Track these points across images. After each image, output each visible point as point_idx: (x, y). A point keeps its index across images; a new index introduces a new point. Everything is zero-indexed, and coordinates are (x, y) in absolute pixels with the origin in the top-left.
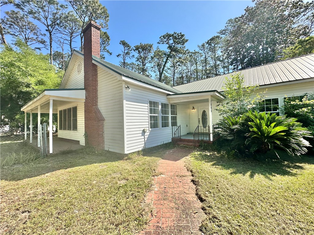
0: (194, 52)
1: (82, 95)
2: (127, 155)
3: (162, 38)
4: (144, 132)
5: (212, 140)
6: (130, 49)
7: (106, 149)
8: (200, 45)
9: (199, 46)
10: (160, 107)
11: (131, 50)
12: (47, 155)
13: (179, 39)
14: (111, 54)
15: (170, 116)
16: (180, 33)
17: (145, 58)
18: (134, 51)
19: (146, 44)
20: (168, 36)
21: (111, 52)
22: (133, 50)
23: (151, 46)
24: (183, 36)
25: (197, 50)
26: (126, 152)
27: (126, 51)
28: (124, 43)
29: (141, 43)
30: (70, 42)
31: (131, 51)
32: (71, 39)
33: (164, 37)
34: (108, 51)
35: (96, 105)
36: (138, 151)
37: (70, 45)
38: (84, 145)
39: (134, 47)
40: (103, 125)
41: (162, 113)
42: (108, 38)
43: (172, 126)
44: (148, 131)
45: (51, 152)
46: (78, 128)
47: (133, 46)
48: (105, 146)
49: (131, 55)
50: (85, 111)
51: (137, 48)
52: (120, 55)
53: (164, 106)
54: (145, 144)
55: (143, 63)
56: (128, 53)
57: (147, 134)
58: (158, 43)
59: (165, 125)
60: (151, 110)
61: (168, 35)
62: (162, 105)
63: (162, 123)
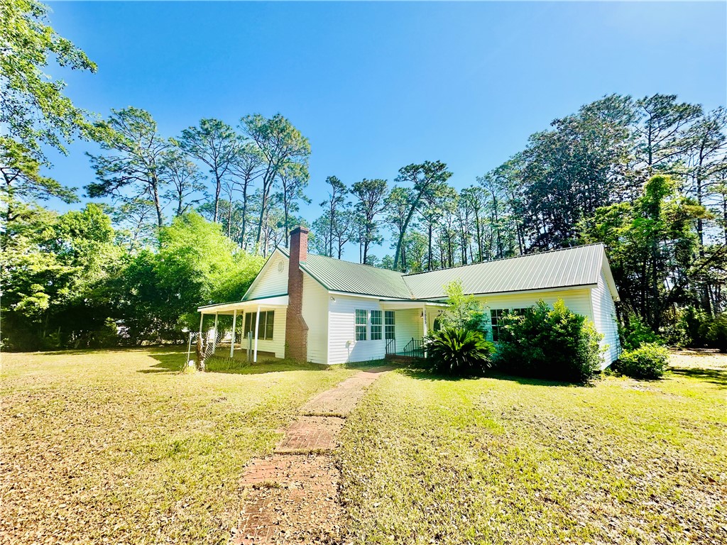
0: (470, 188)
1: (284, 301)
2: (329, 366)
3: (403, 170)
4: (348, 344)
5: (426, 357)
6: (345, 191)
7: (309, 360)
8: (482, 176)
9: (478, 179)
10: (370, 315)
11: (347, 192)
12: (252, 364)
13: (436, 171)
14: (310, 202)
15: (383, 326)
16: (438, 162)
17: (372, 204)
18: (352, 192)
19: (374, 180)
20: (415, 169)
21: (309, 199)
22: (349, 192)
23: (382, 185)
24: (442, 166)
25: (477, 185)
26: (329, 363)
27: (337, 195)
28: (334, 182)
29: (364, 179)
30: (244, 186)
31: (347, 195)
32: (246, 183)
33: (406, 169)
34: (304, 198)
35: (300, 313)
36: (341, 364)
37: (245, 192)
38: (284, 358)
39: (353, 186)
40: (306, 334)
41: (373, 323)
42: (307, 176)
43: (386, 338)
44: (353, 343)
45: (255, 361)
46: (274, 337)
47: (349, 187)
48: (308, 357)
49: (346, 202)
50: (287, 318)
51: (358, 189)
52: (326, 202)
53: (376, 314)
54: (349, 357)
55: (368, 214)
56: (339, 199)
57: (352, 346)
58: (396, 180)
59: (376, 336)
60: (357, 319)
61: (414, 167)
62: (372, 312)
63: (372, 335)
